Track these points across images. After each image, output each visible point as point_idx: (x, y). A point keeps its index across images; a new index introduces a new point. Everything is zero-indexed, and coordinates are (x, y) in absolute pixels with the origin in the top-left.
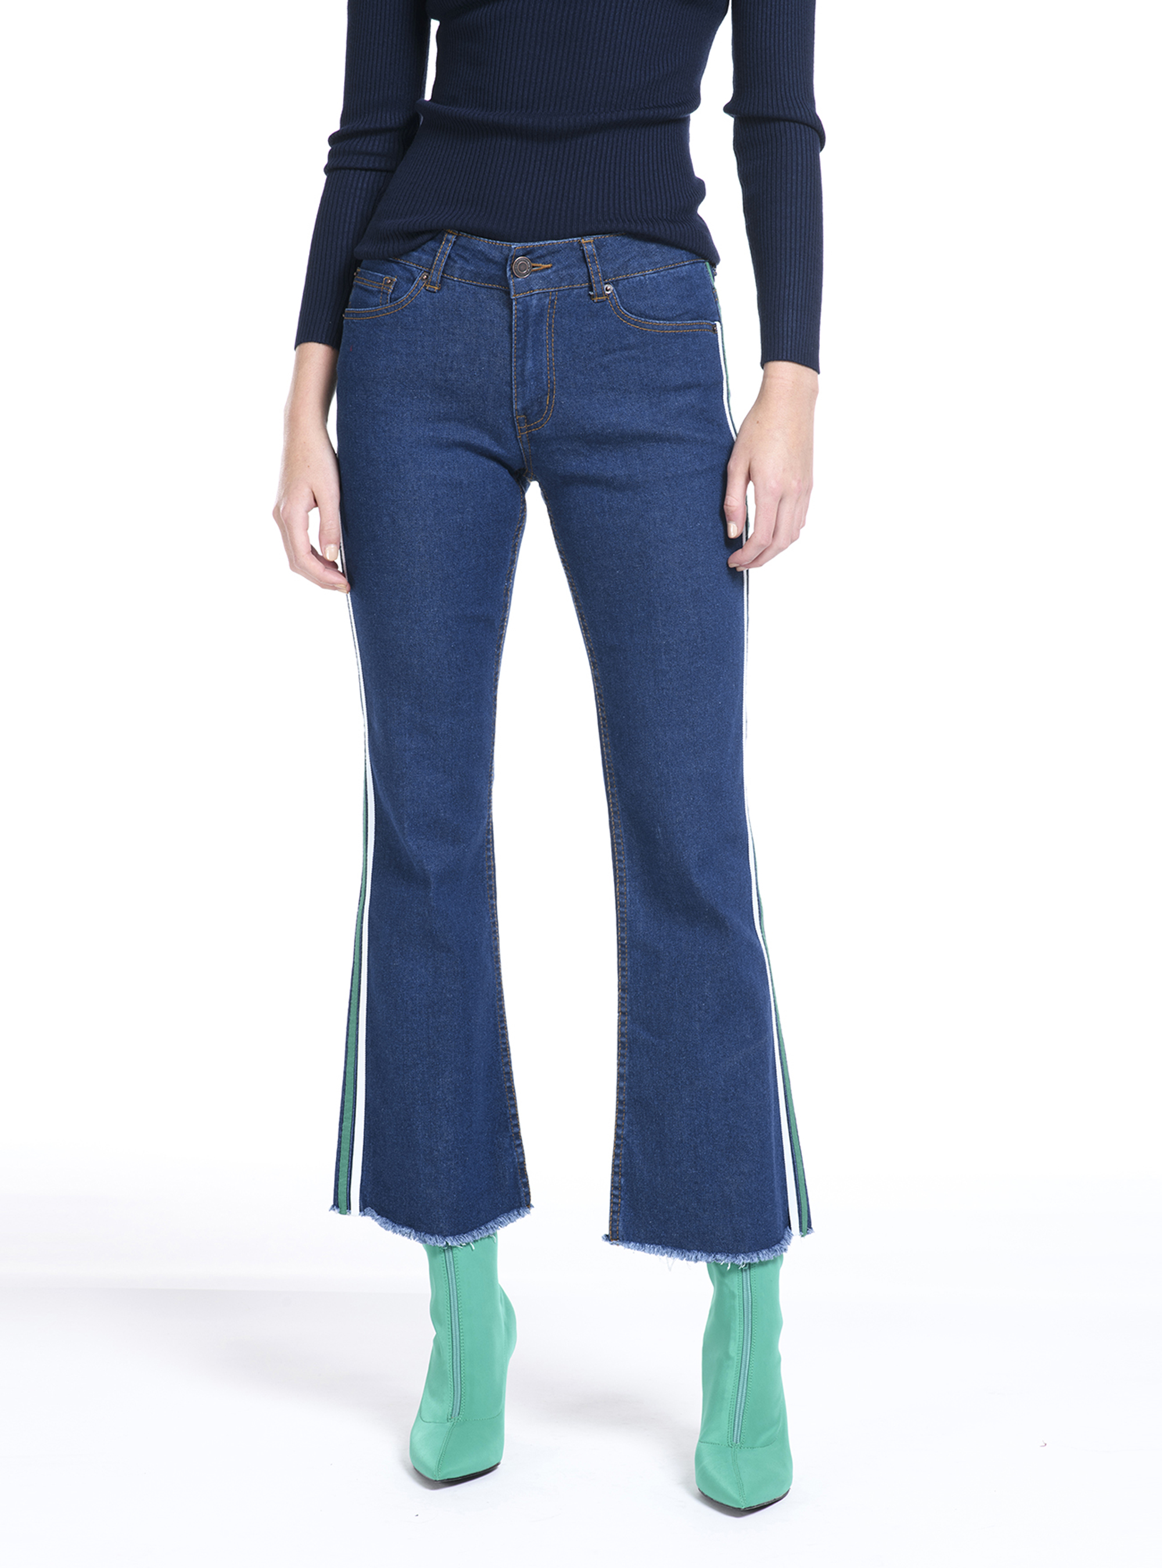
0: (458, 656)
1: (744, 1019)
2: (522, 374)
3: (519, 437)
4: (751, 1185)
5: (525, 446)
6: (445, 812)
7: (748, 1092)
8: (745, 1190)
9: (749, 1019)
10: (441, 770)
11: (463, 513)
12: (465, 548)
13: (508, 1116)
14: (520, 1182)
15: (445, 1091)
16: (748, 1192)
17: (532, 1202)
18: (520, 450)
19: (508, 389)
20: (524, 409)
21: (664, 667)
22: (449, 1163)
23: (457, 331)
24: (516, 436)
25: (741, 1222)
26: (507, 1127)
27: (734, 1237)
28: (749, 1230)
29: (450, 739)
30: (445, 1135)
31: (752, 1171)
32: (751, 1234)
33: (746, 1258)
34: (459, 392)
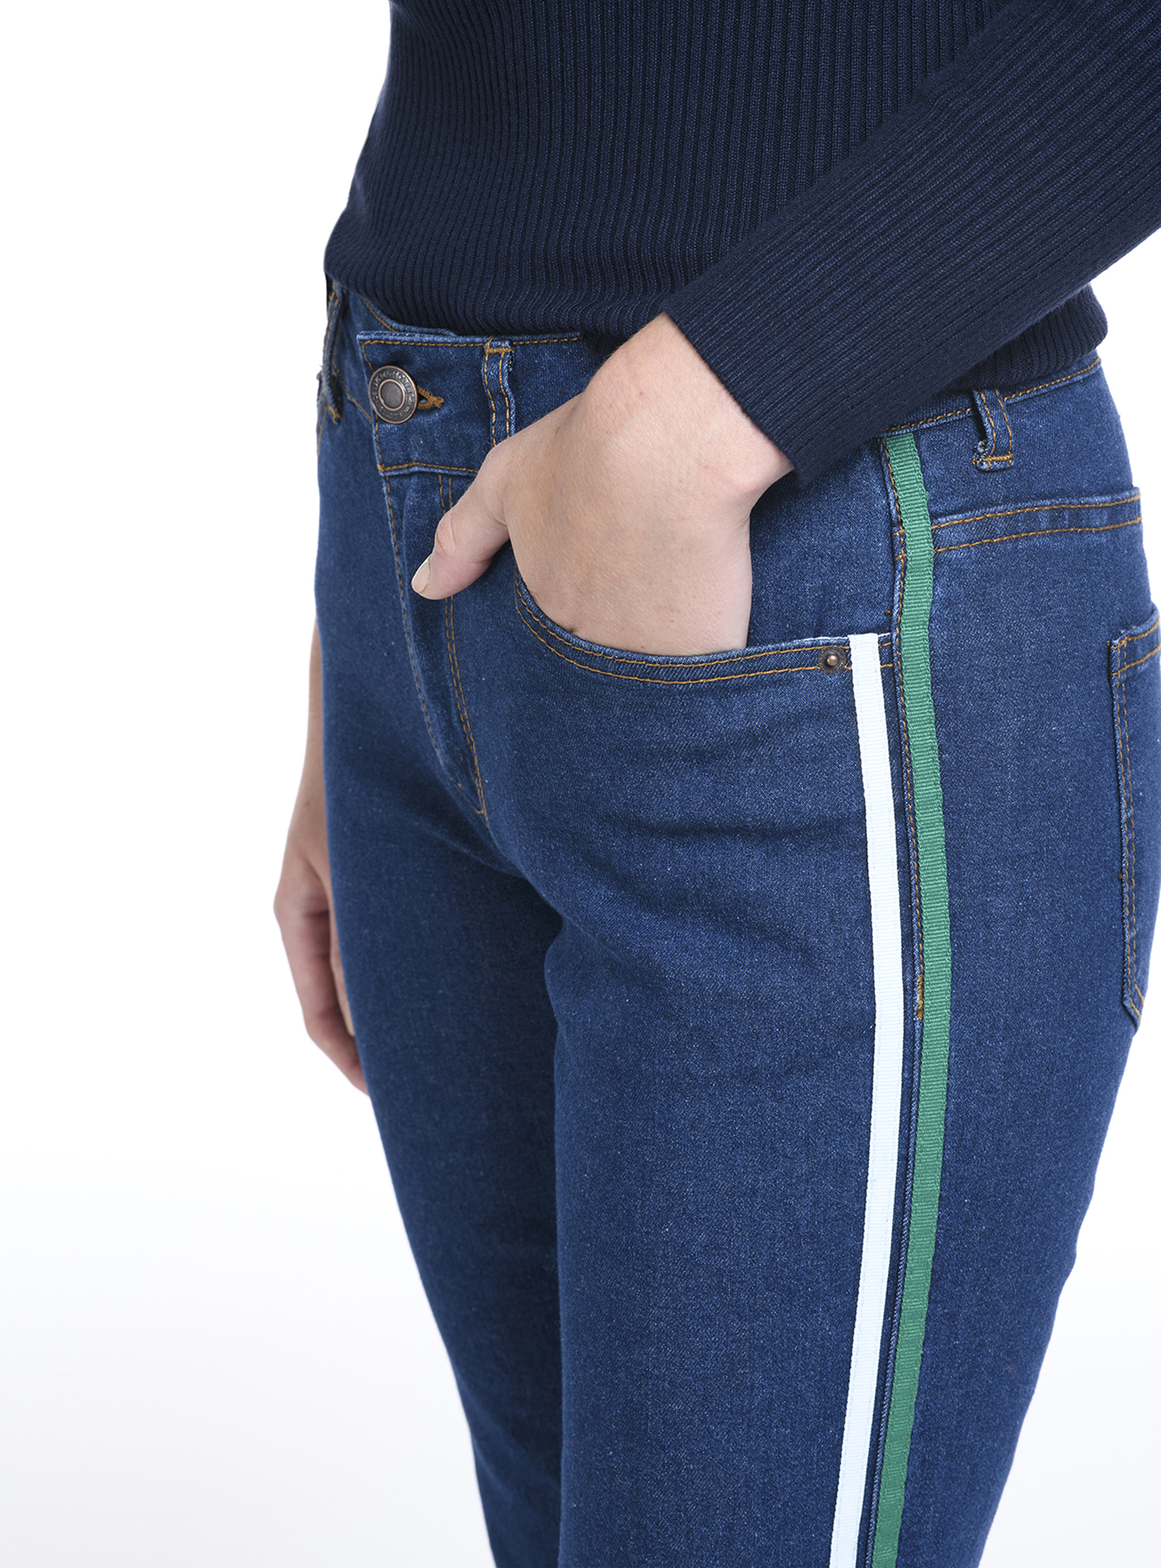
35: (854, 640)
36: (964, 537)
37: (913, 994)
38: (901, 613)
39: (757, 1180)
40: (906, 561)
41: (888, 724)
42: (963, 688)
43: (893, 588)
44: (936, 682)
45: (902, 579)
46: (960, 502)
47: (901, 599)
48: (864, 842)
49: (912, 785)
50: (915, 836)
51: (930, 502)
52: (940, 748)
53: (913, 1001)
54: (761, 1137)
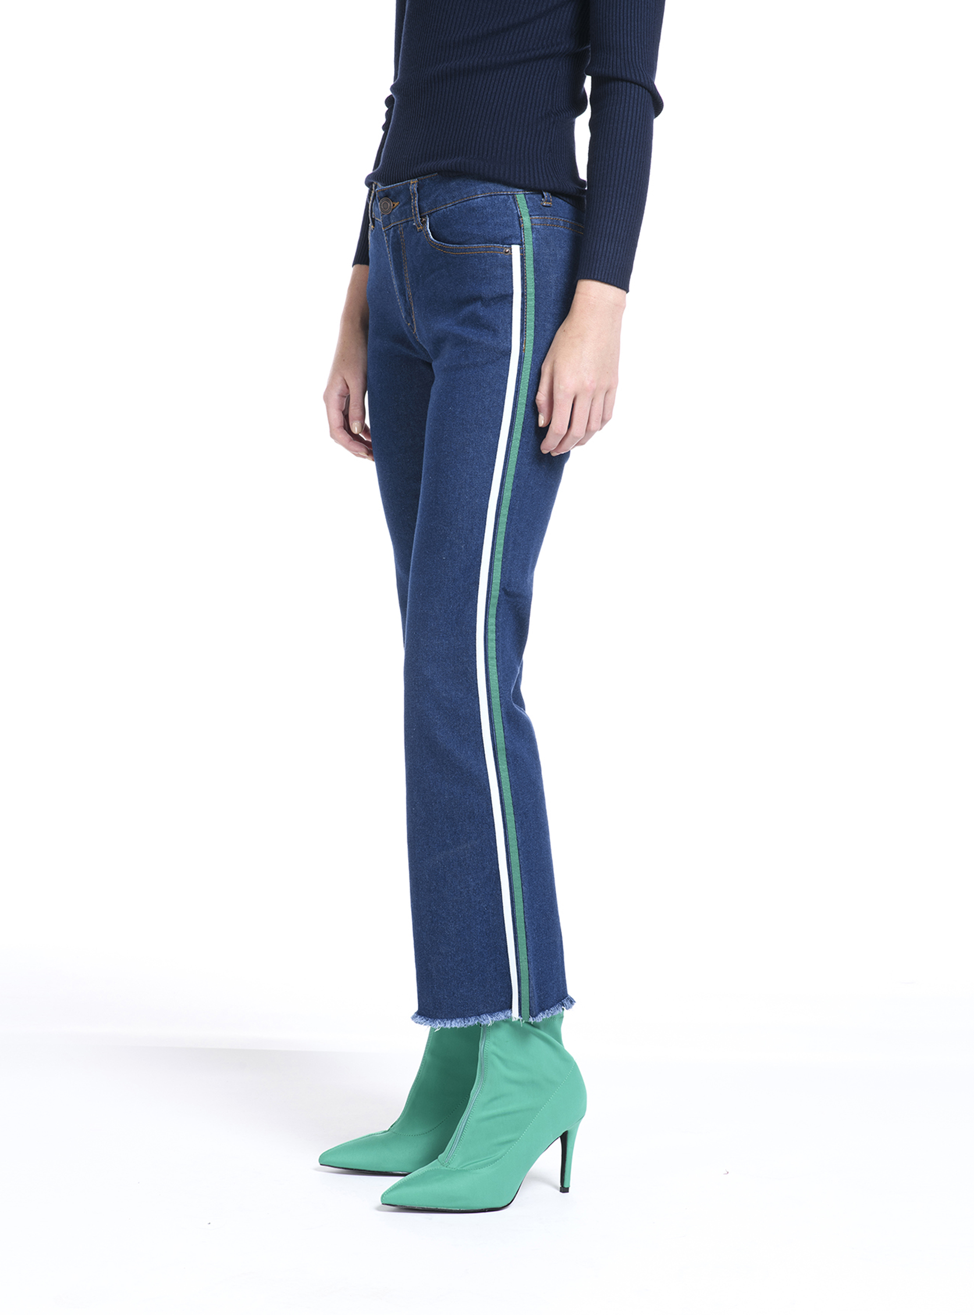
1: (446, 827)
4: (447, 964)
7: (446, 887)
8: (443, 968)
9: (449, 828)
16: (445, 969)
25: (439, 993)
27: (434, 1005)
28: (446, 1000)
31: (448, 953)
32: (447, 1004)
33: (442, 1023)
35: (513, 246)
36: (539, 222)
37: (523, 345)
38: (524, 241)
39: (475, 393)
40: (523, 226)
41: (521, 270)
42: (541, 264)
43: (521, 234)
44: (534, 261)
45: (523, 232)
46: (538, 213)
47: (524, 237)
48: (512, 302)
49: (526, 288)
50: (526, 302)
51: (529, 212)
52: (535, 279)
53: (522, 347)
54: (477, 381)
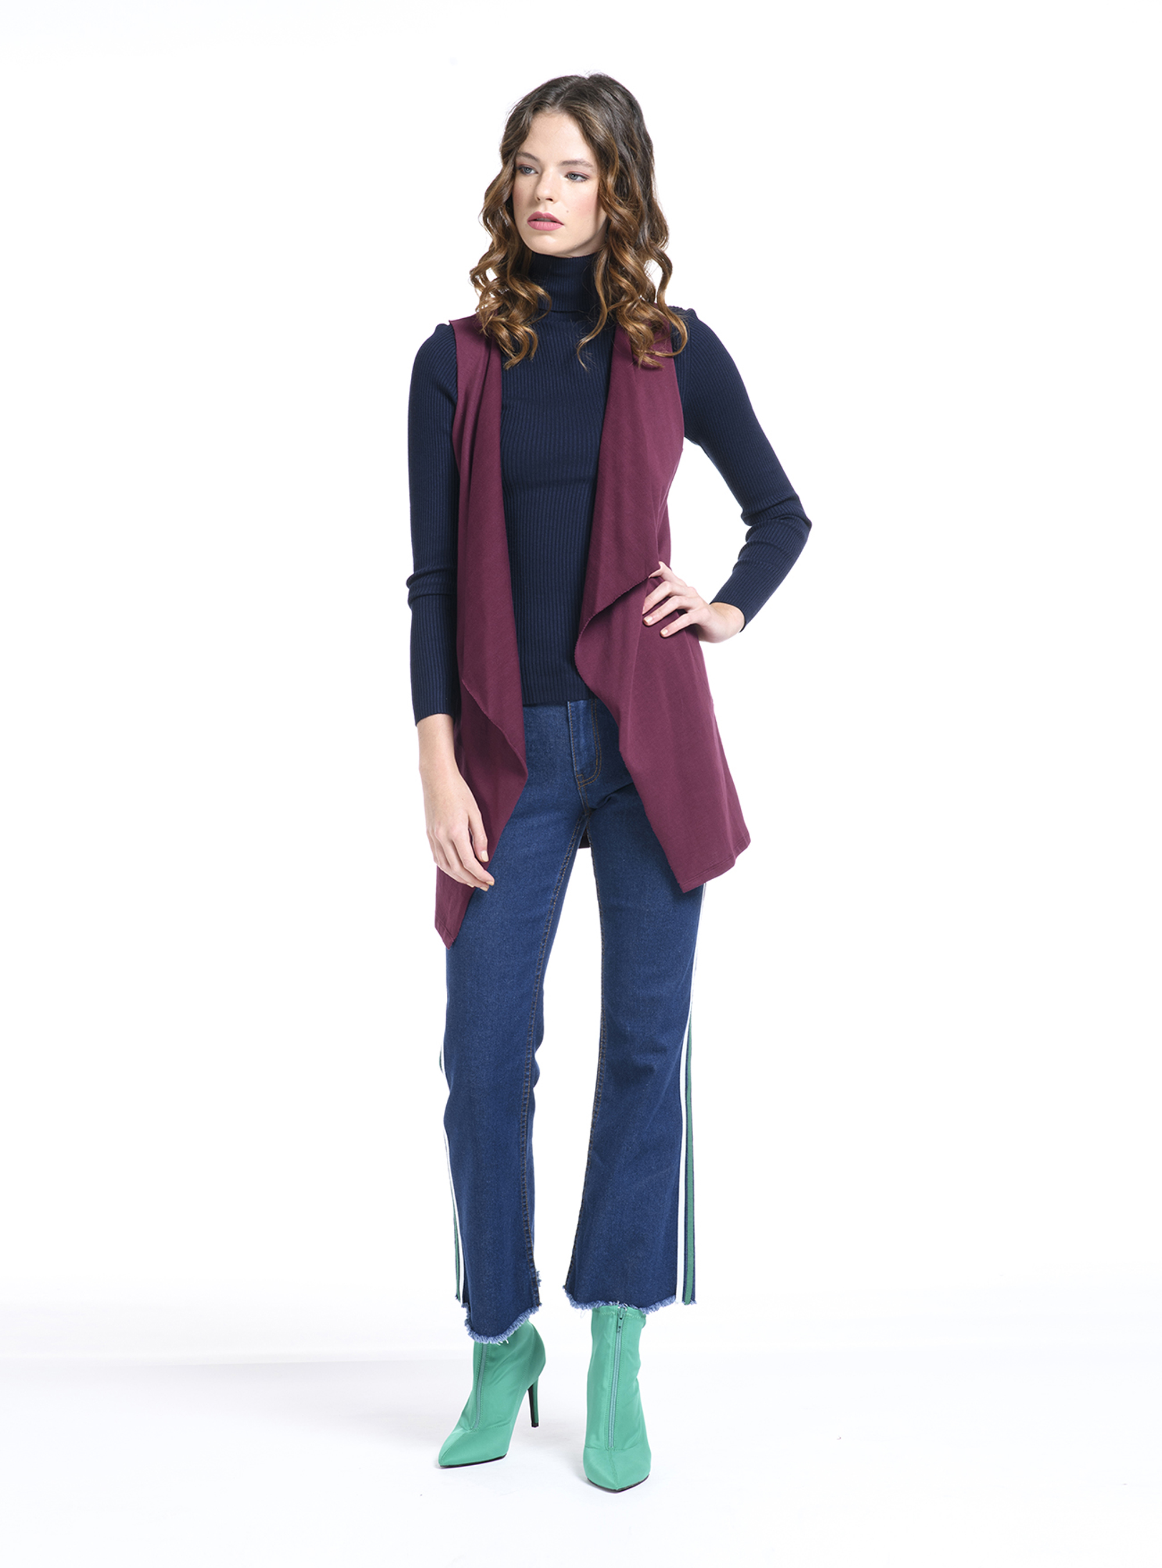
0: (507, 947)
2: (578, 748)
3: (579, 789)
5: (583, 794)
6: (490, 1057)
10: (490, 1028)
11: (529, 847)
12: (526, 871)
13: (526, 1249)
14: (532, 1291)
15: (487, 1243)
17: (541, 1300)
18: (580, 798)
19: (569, 758)
20: (582, 771)
21: (645, 926)
22: (490, 1290)
23: (532, 725)
24: (577, 788)
26: (525, 1256)
29: (497, 1006)
30: (487, 1271)
34: (537, 764)
